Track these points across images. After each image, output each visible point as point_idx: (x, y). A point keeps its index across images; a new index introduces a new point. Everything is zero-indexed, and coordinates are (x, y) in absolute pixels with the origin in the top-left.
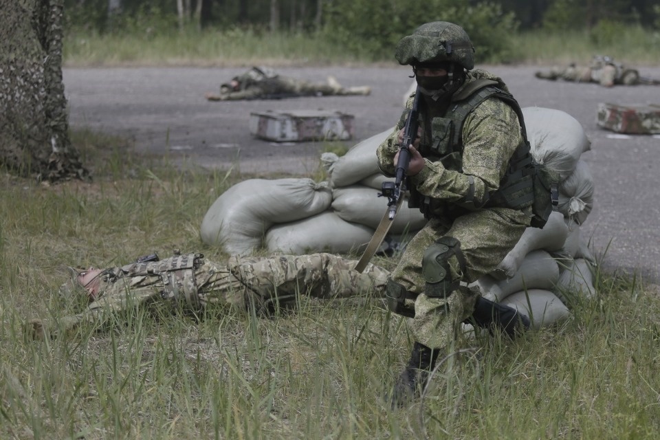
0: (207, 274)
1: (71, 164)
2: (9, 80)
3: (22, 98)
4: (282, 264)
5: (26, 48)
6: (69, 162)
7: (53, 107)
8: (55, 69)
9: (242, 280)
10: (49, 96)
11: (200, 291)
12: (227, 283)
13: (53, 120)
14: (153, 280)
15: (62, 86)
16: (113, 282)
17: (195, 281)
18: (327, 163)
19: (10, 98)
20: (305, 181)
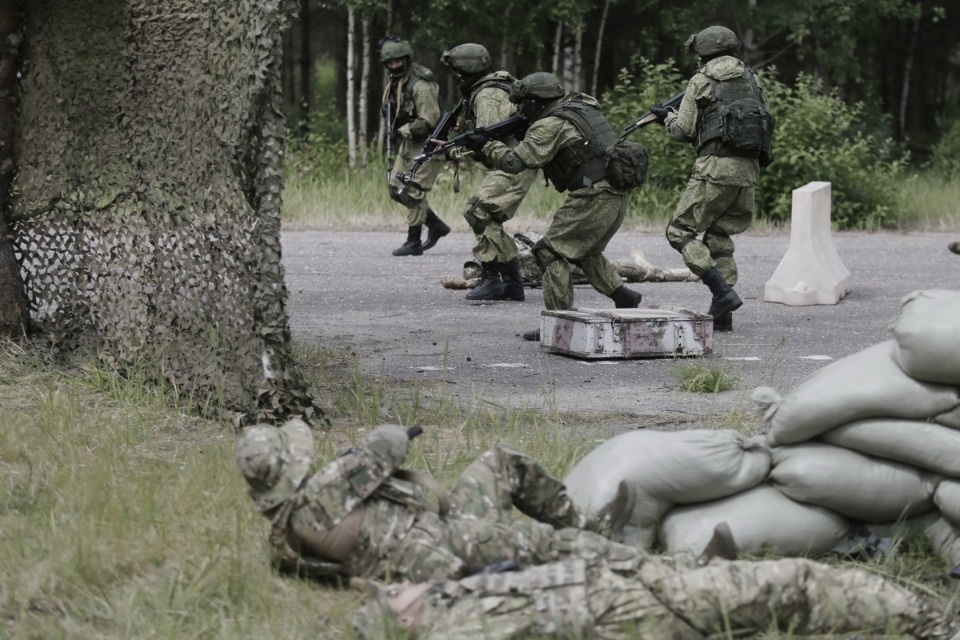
0: (607, 593)
1: (295, 398)
2: (208, 258)
3: (236, 286)
4: (732, 575)
5: (232, 207)
6: (291, 394)
7: (265, 303)
8: (270, 240)
9: (667, 604)
10: (260, 286)
11: (599, 621)
12: (643, 607)
13: (265, 325)
14: (517, 603)
15: (280, 269)
16: (450, 606)
17: (588, 605)
18: (761, 404)
19: (212, 286)
20: (726, 435)
